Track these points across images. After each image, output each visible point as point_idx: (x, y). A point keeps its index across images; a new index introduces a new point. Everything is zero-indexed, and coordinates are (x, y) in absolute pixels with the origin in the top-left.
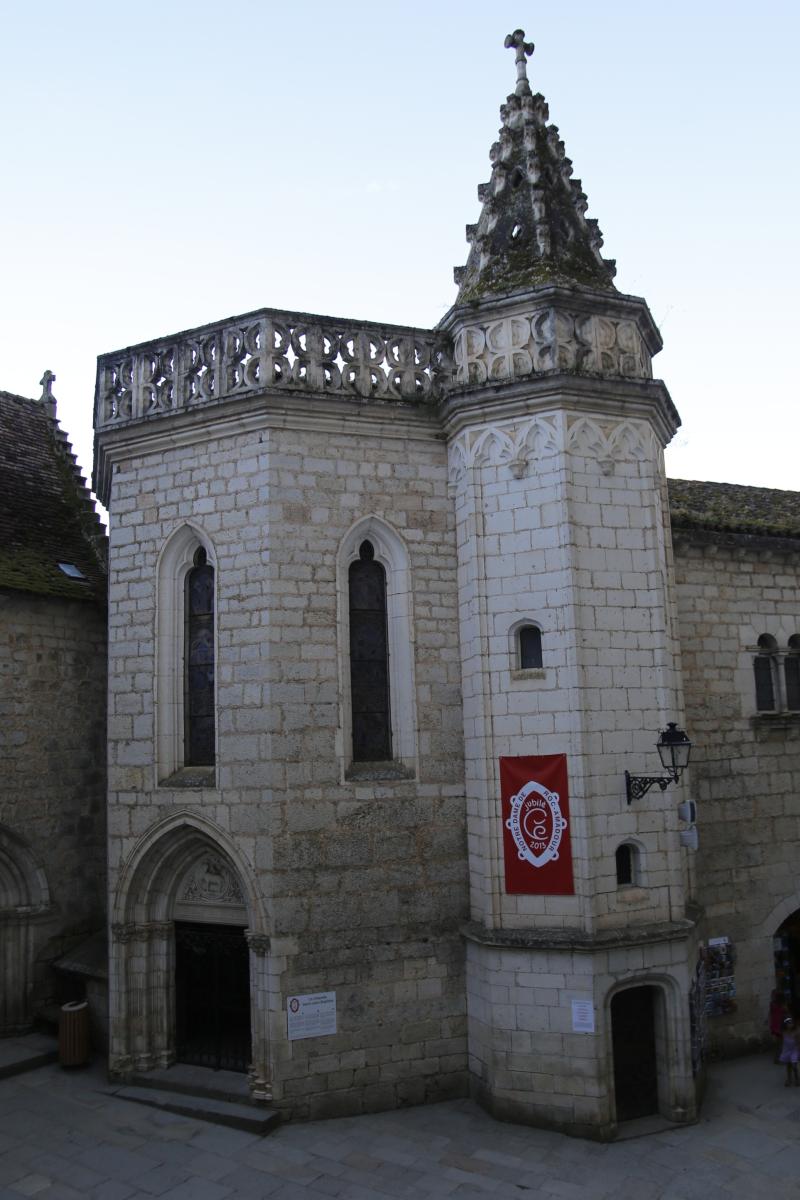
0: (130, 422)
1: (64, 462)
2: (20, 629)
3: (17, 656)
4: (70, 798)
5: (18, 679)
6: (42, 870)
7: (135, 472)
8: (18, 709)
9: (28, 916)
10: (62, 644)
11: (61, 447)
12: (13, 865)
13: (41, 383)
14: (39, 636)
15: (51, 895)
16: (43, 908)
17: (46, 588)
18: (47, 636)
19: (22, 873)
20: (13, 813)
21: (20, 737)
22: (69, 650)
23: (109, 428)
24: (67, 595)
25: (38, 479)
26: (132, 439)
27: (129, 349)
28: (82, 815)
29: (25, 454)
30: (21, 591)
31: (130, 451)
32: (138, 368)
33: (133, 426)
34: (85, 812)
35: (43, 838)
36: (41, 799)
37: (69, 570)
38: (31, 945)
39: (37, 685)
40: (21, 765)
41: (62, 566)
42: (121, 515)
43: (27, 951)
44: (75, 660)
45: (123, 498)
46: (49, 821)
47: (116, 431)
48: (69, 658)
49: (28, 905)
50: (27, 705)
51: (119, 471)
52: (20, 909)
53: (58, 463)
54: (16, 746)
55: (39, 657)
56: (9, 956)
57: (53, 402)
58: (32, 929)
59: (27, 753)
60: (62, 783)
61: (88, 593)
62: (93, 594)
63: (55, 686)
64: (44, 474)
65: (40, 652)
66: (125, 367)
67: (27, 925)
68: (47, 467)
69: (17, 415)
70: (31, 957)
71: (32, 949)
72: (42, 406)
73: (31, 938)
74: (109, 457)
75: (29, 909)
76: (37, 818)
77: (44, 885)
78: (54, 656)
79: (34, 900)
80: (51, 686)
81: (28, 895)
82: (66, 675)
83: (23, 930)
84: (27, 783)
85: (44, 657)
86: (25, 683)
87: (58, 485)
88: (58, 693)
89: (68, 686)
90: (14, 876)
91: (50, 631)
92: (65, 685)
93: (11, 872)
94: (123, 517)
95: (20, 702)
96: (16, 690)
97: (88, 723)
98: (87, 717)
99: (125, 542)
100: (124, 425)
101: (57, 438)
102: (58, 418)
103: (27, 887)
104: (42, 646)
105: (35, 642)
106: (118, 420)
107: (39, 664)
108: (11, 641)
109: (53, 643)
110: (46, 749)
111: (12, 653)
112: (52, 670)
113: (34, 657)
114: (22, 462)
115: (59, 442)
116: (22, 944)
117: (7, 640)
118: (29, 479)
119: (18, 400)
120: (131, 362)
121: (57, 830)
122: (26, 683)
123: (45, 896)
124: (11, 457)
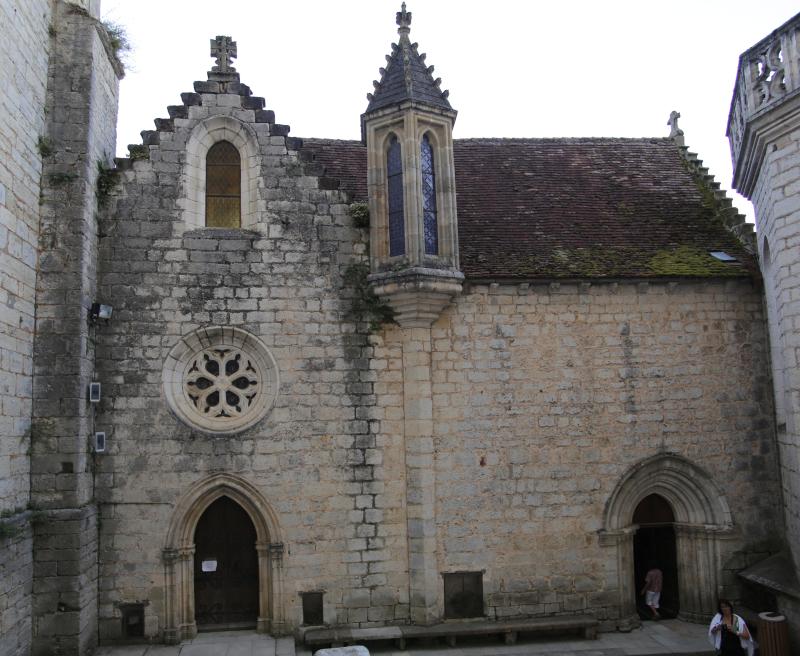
0: (787, 98)
1: (698, 176)
2: (688, 308)
3: (688, 329)
4: (742, 440)
5: (690, 347)
6: (723, 497)
7: (796, 143)
8: (693, 369)
9: (714, 533)
10: (723, 316)
11: (694, 165)
12: (699, 492)
13: (669, 124)
14: (704, 311)
15: (733, 517)
16: (726, 527)
17: (707, 271)
18: (710, 311)
19: (707, 499)
20: (696, 452)
21: (697, 392)
22: (729, 319)
23: (762, 112)
24: (724, 274)
25: (681, 193)
26: (789, 113)
27: (775, 32)
28: (754, 454)
29: (666, 178)
30: (687, 277)
31: (787, 126)
32: (788, 45)
33: (790, 100)
34: (757, 452)
35: (722, 472)
36: (717, 440)
37: (721, 256)
38: (718, 555)
39: (706, 350)
40: (699, 414)
41: (713, 254)
42: (783, 187)
43: (715, 561)
44: (736, 327)
45: (784, 172)
46: (725, 458)
47: (770, 112)
48: (730, 326)
49: (714, 524)
50: (699, 367)
51: (775, 149)
52: (707, 527)
53: (693, 179)
54: (694, 399)
55: (705, 328)
56: (701, 562)
57: (680, 134)
58: (718, 543)
59: (703, 404)
60: (734, 428)
61: (742, 271)
62: (746, 271)
63: (720, 350)
64: (684, 188)
65: (706, 324)
66: (773, 51)
67: (714, 540)
68: (686, 183)
69: (655, 152)
70: (720, 567)
71: (719, 558)
72: (673, 140)
73: (718, 550)
74: (763, 140)
75: (715, 527)
76: (716, 456)
77: (726, 509)
78: (718, 326)
79: (718, 521)
80: (718, 351)
81: (713, 516)
82: (729, 340)
83: (710, 543)
84: (705, 427)
85: (709, 328)
86: (696, 349)
87: (697, 194)
88: (723, 356)
89: (732, 349)
90: (700, 501)
91: (714, 306)
92: (729, 348)
93: (697, 495)
94: (786, 189)
95: (693, 365)
96: (690, 355)
97: (752, 378)
98: (751, 373)
99: (791, 210)
100: (779, 103)
101: (689, 159)
102: (686, 145)
103: (711, 510)
104: (707, 319)
105: (701, 316)
106: (771, 102)
107: (706, 334)
108: (682, 318)
109: (716, 316)
110: (718, 401)
111: (684, 326)
112: (718, 337)
113: (701, 328)
114: (666, 184)
115: (692, 161)
116: (711, 555)
117: (679, 318)
118: (673, 195)
119: (654, 141)
120: (779, 43)
121: (732, 466)
122: (698, 349)
123: (728, 518)
124: (657, 183)
